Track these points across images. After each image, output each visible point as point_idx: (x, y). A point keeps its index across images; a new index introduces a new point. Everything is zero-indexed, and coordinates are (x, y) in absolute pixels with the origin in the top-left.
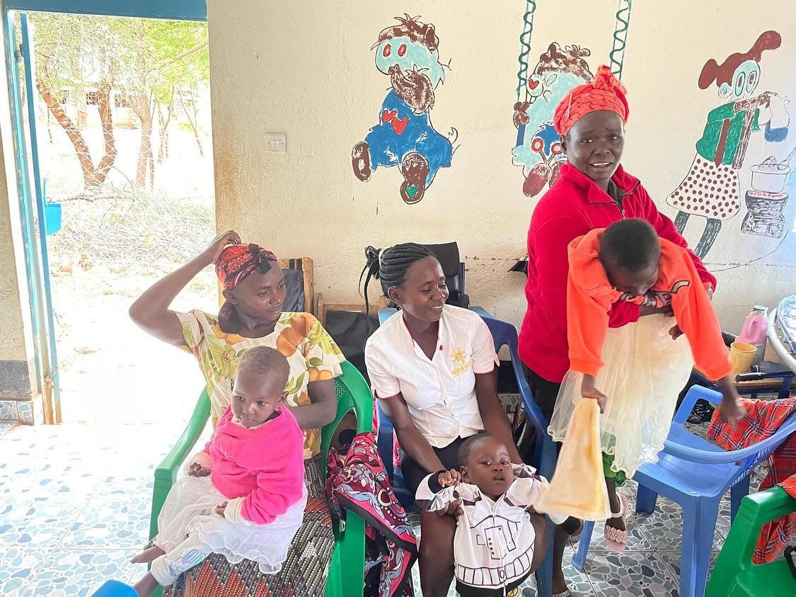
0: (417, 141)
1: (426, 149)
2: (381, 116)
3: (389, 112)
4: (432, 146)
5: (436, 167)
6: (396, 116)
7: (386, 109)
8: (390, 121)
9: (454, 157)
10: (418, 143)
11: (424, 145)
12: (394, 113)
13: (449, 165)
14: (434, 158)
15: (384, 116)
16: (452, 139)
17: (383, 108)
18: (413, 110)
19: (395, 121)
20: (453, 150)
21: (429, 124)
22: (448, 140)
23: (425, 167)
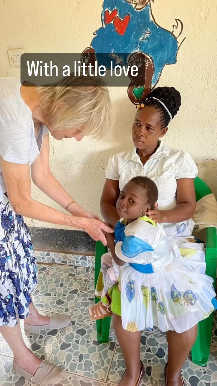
0: (141, 39)
1: (149, 47)
2: (103, 18)
3: (110, 12)
4: (156, 43)
5: (161, 65)
6: (117, 15)
7: (106, 9)
8: (112, 22)
9: (180, 53)
10: (141, 42)
11: (147, 43)
12: (114, 12)
13: (175, 62)
14: (160, 55)
15: (106, 18)
16: (176, 33)
17: (104, 9)
18: (134, 6)
19: (117, 21)
20: (179, 45)
21: (151, 19)
22: (172, 33)
23: (150, 66)
